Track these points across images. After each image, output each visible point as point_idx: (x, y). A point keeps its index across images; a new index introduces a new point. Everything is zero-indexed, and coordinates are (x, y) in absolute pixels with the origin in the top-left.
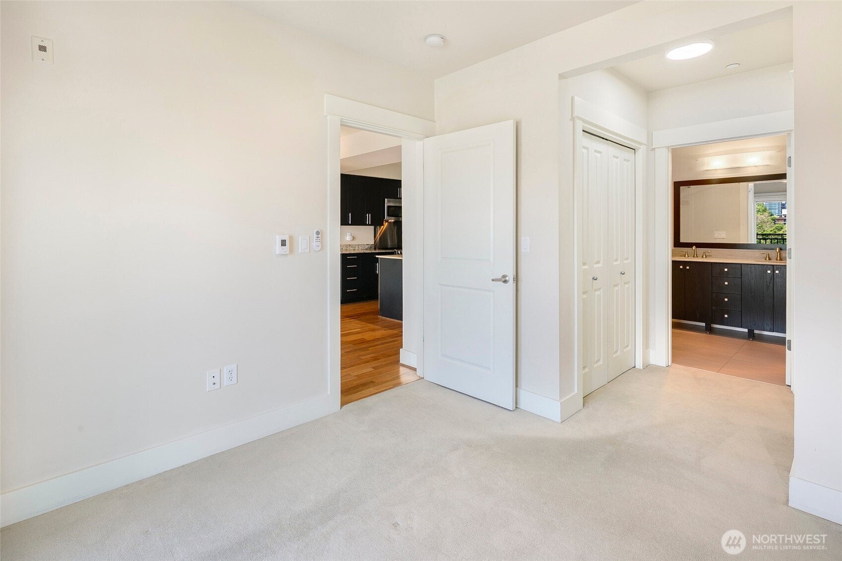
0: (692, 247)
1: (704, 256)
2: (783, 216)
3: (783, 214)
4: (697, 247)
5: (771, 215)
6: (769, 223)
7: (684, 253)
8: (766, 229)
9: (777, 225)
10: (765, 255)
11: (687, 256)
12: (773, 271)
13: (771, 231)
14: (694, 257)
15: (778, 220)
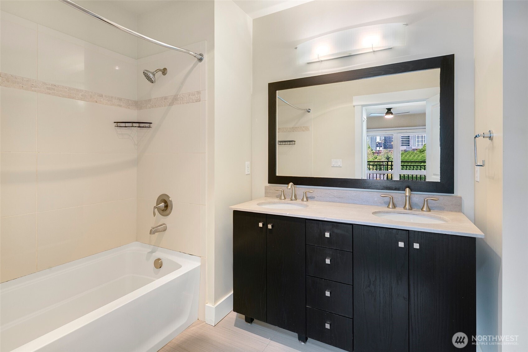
0: (288, 183)
1: (305, 199)
2: (377, 151)
3: (377, 149)
4: (295, 184)
5: (372, 150)
6: (371, 154)
7: (279, 193)
8: (370, 158)
9: (374, 156)
10: (387, 199)
11: (283, 198)
12: (409, 245)
13: (372, 159)
14: (291, 200)
15: (375, 153)
